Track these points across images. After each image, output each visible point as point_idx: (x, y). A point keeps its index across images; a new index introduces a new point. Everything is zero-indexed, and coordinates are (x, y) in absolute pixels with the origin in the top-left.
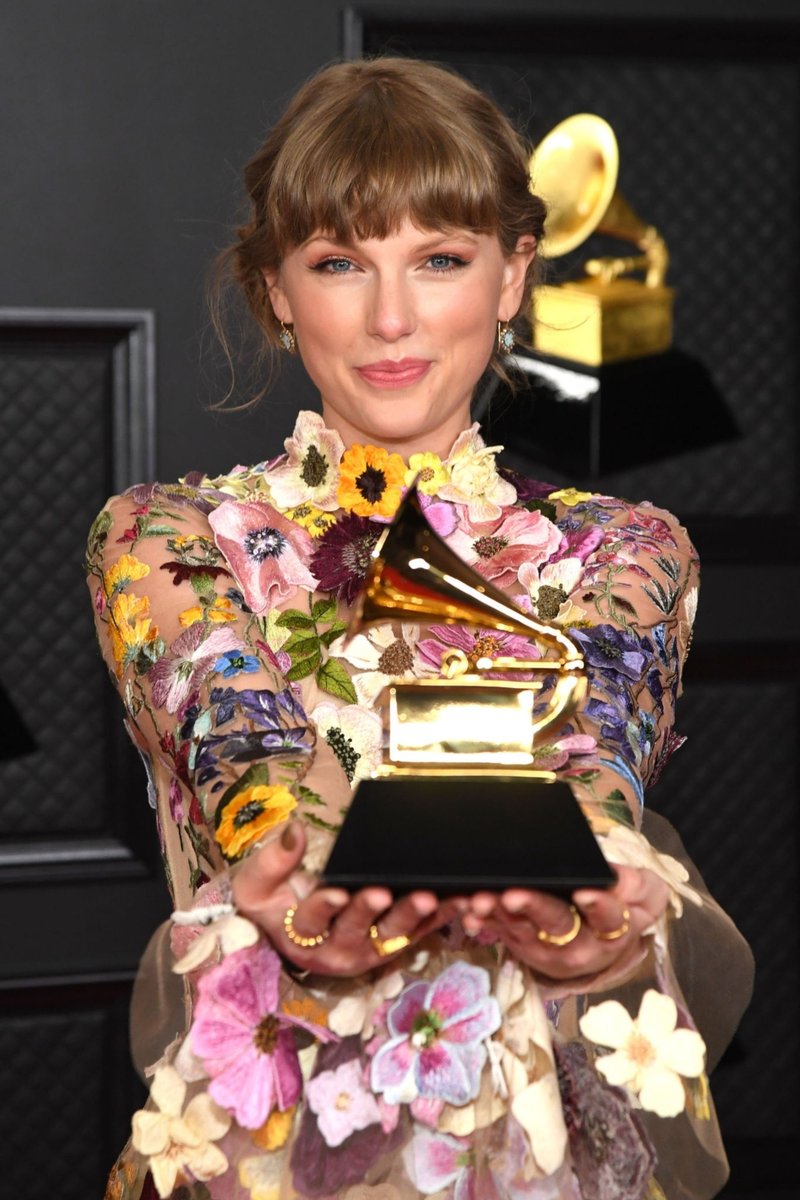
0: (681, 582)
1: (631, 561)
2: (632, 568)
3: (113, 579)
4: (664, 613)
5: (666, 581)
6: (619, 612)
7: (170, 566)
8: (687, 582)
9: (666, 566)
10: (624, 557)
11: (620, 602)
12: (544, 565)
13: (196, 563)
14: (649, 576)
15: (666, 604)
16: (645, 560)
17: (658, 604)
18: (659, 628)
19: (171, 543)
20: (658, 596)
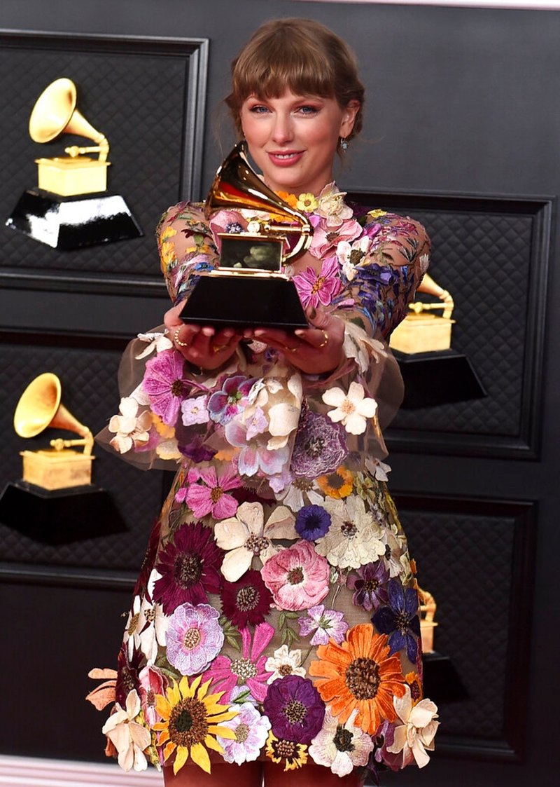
0: (418, 250)
1: (393, 239)
2: (393, 242)
3: (163, 238)
4: (408, 261)
5: (410, 248)
6: (385, 259)
7: (185, 231)
8: (421, 250)
9: (411, 242)
10: (391, 238)
11: (385, 255)
12: (353, 241)
13: (197, 231)
14: (401, 245)
15: (409, 257)
16: (400, 239)
17: (405, 256)
18: (404, 267)
19: (188, 222)
20: (406, 253)
